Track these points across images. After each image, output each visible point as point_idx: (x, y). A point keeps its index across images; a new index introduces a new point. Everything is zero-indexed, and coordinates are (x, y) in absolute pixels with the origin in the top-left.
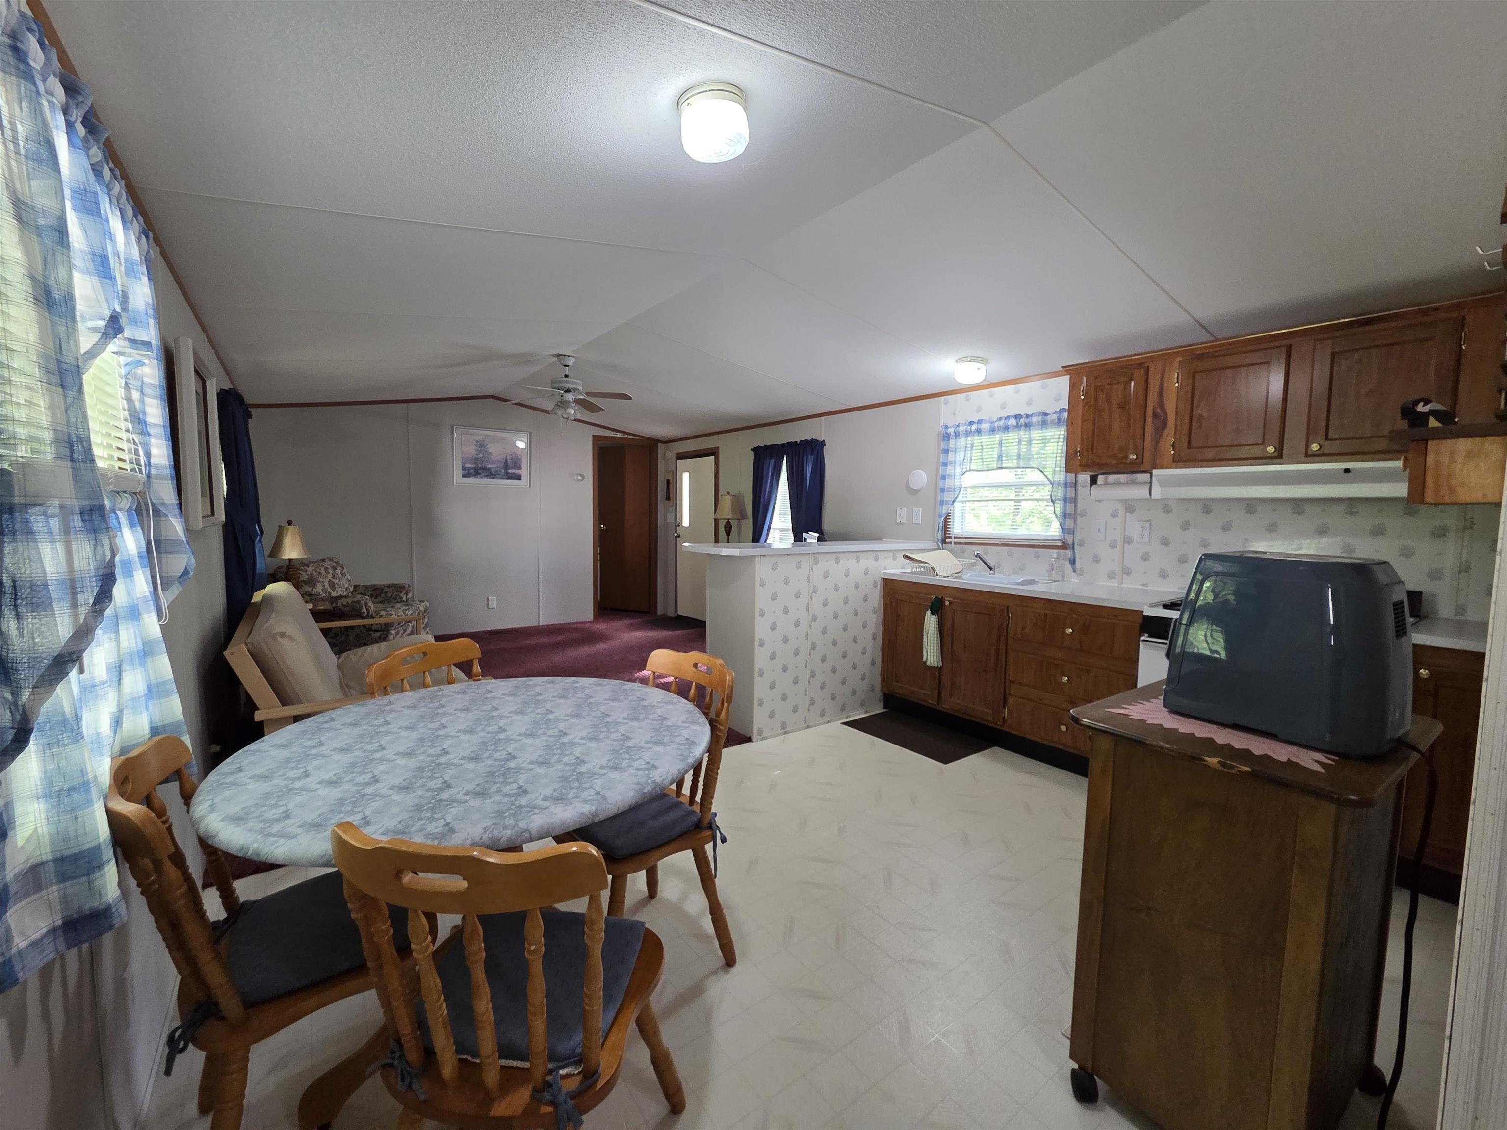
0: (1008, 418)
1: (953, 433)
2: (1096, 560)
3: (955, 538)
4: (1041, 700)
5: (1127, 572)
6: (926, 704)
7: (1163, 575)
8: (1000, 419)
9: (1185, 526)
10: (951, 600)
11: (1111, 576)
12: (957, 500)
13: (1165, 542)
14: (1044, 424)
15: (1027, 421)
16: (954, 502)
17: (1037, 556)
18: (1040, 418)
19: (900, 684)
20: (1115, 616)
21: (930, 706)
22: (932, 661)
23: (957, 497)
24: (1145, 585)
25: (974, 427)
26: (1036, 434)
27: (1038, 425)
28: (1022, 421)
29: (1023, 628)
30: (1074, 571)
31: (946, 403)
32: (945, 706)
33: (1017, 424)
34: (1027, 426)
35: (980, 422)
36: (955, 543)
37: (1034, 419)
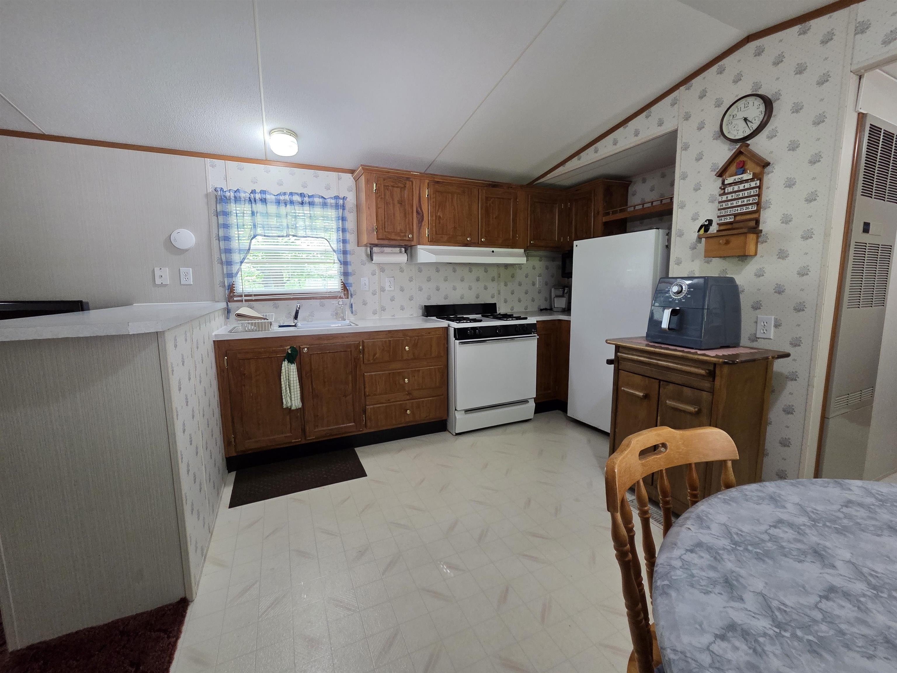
0: (291, 194)
1: (232, 198)
2: (365, 303)
3: (246, 296)
4: (389, 400)
5: (383, 309)
6: (291, 445)
7: (402, 308)
8: (285, 194)
9: (411, 279)
10: (308, 346)
11: (375, 313)
12: (246, 261)
13: (402, 290)
14: (324, 205)
15: (311, 200)
16: (242, 262)
17: (322, 305)
18: (321, 200)
19: (253, 440)
20: (429, 333)
21: (295, 444)
22: (296, 404)
23: (244, 259)
24: (393, 316)
25: (258, 196)
26: (318, 211)
27: (320, 205)
28: (306, 199)
30: (352, 313)
31: (213, 166)
32: (311, 438)
33: (302, 201)
34: (311, 204)
35: (263, 192)
36: (246, 301)
37: (317, 200)
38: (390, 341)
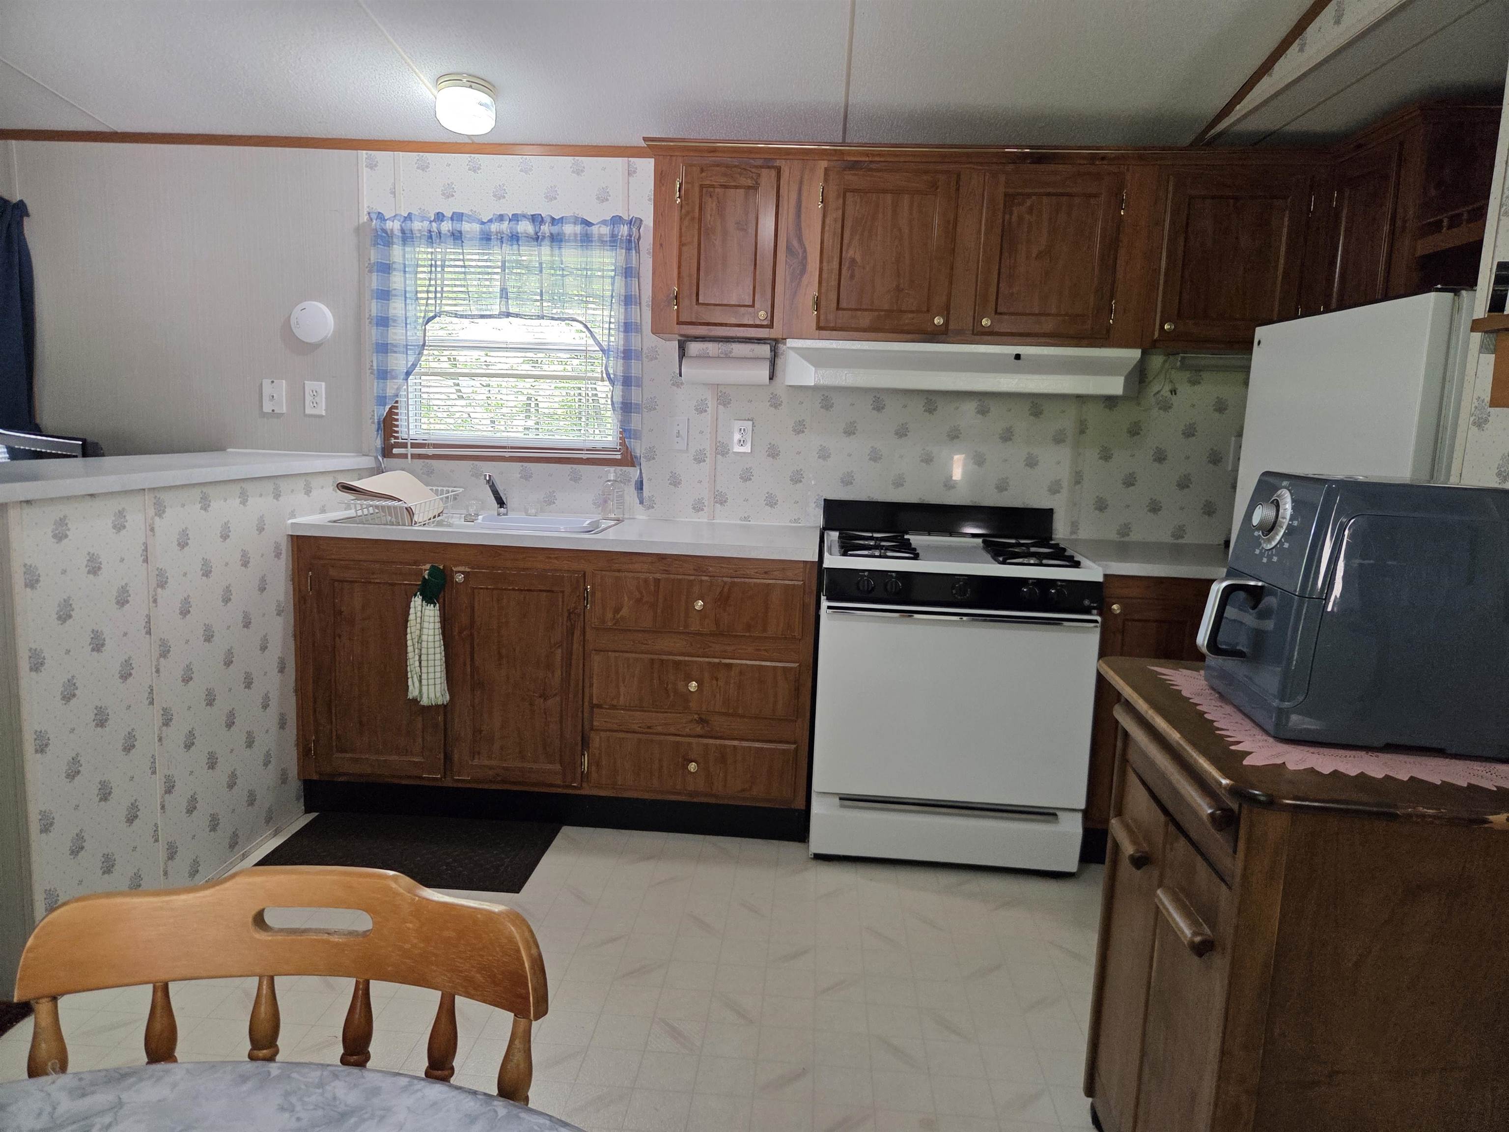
0: (516, 218)
1: (397, 232)
2: (675, 482)
3: (414, 446)
4: (649, 727)
5: (721, 500)
6: (418, 782)
7: (771, 502)
8: (501, 218)
9: (800, 428)
10: (468, 570)
11: (698, 507)
12: (417, 370)
13: (773, 453)
14: (586, 240)
15: (555, 229)
16: (408, 374)
17: (576, 479)
18: (578, 229)
19: (348, 755)
20: (766, 573)
21: (426, 783)
22: (432, 695)
23: (414, 365)
24: (746, 519)
25: (446, 226)
26: (571, 256)
27: (576, 241)
28: (546, 228)
29: (617, 610)
30: (641, 502)
31: (372, 166)
32: (463, 777)
33: (536, 233)
34: (556, 239)
35: (458, 217)
36: (414, 456)
37: (569, 229)
38: (657, 581)
